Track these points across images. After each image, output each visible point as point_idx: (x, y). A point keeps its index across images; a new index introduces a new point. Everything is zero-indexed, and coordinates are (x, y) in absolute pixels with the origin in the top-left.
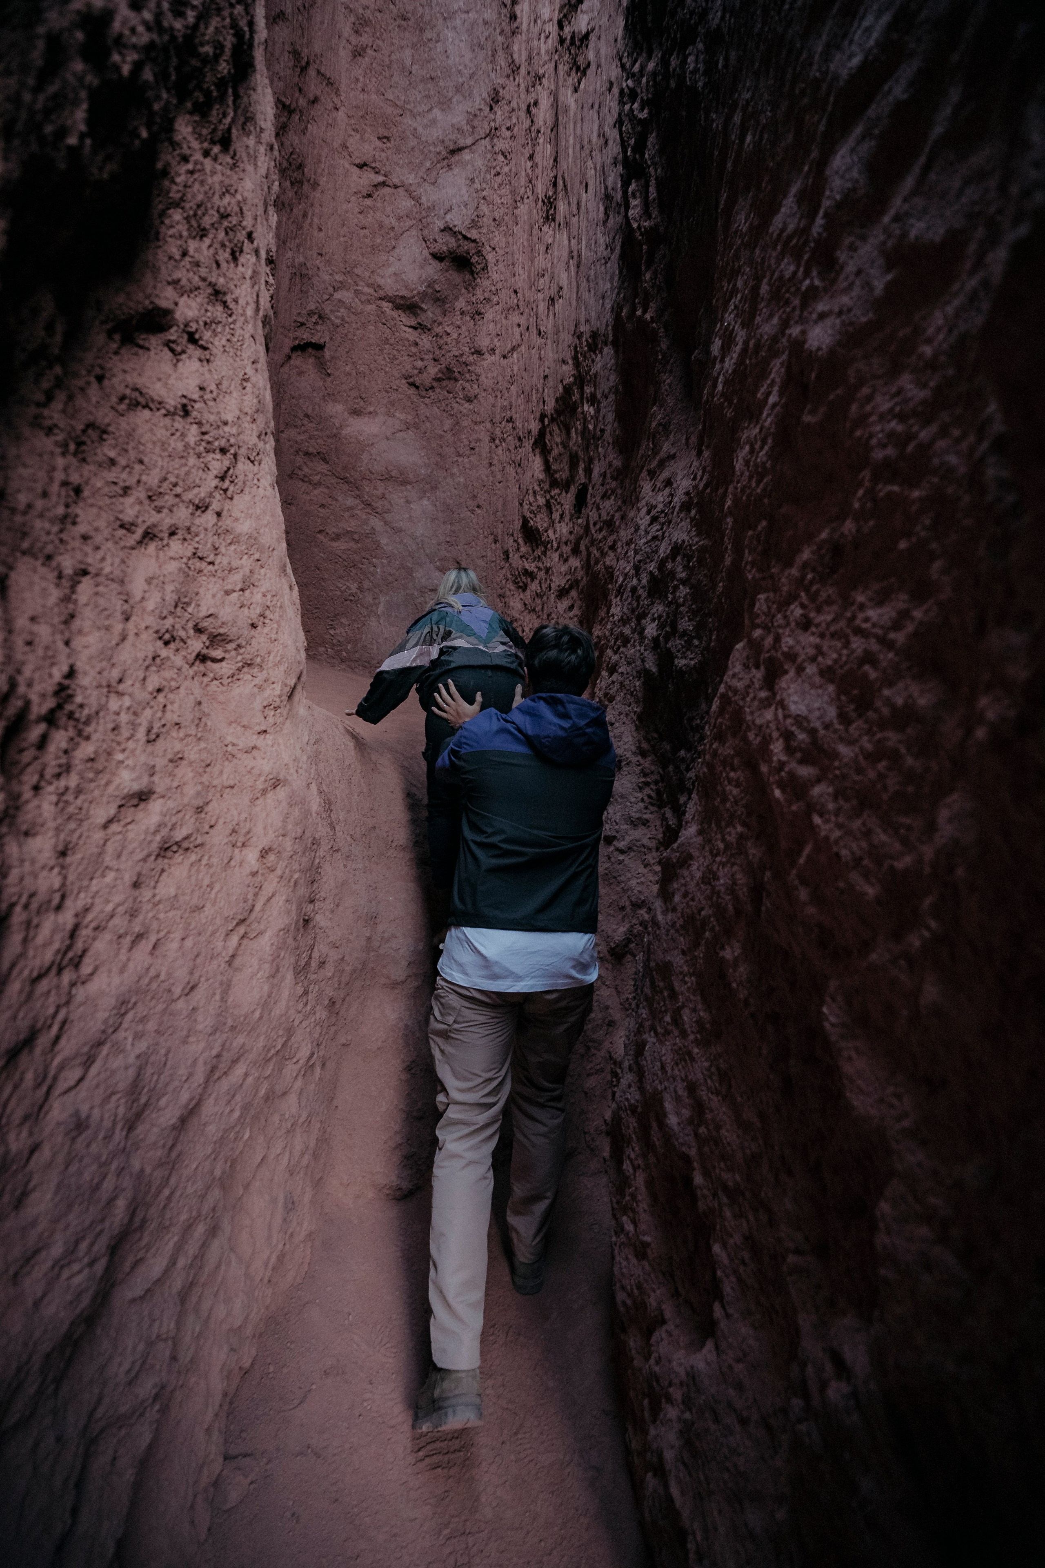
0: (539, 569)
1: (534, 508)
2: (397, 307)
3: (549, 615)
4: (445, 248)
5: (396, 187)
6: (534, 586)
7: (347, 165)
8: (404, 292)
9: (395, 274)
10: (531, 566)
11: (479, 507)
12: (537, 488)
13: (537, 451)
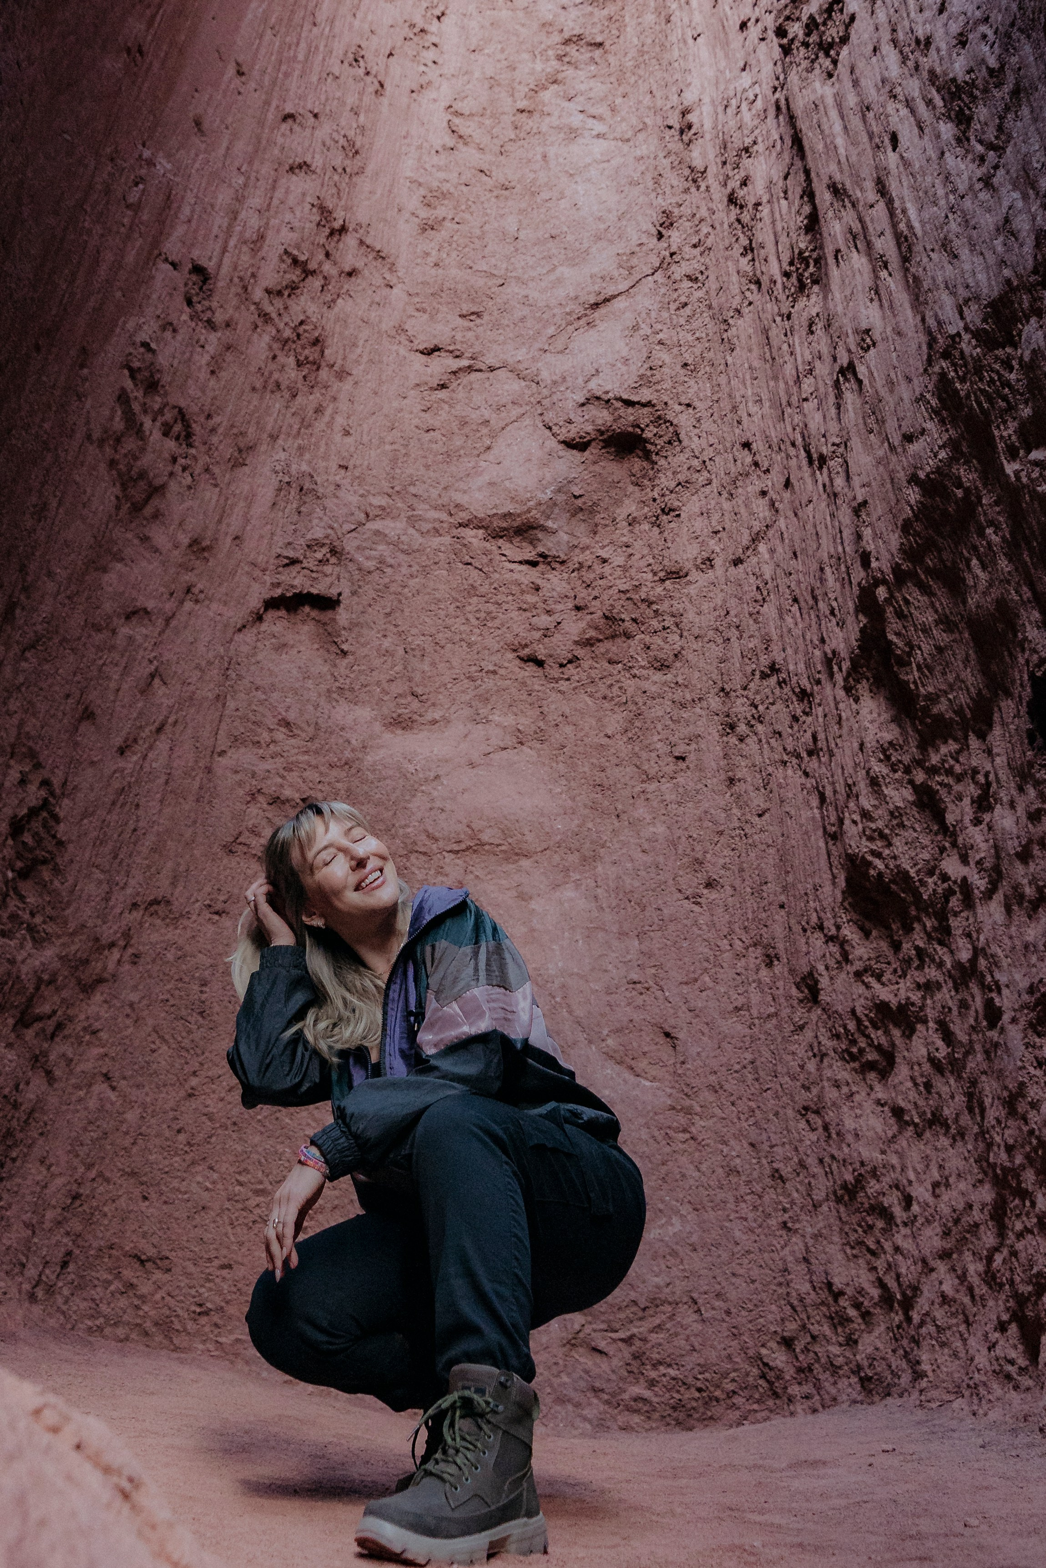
2: (497, 534)
4: (589, 428)
5: (492, 369)
7: (403, 352)
8: (510, 507)
9: (491, 484)
11: (710, 884)
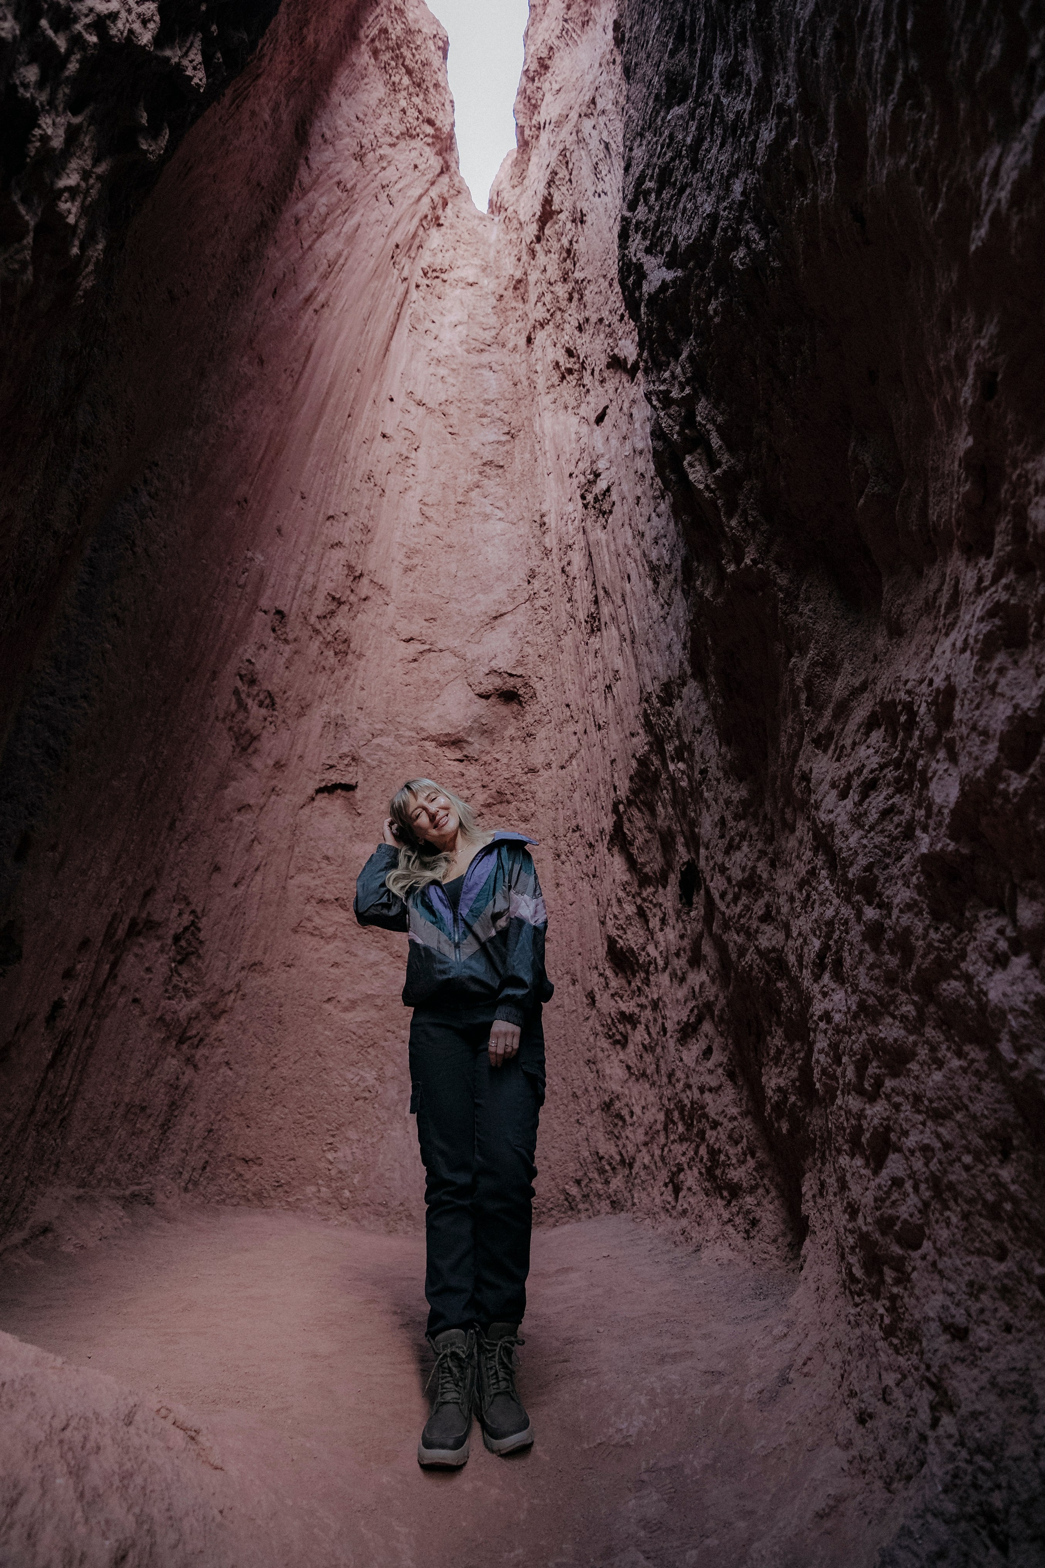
0: (642, 1007)
1: (621, 922)
3: (670, 1075)
6: (638, 1036)
10: (628, 1006)
12: (621, 894)
13: (615, 850)
